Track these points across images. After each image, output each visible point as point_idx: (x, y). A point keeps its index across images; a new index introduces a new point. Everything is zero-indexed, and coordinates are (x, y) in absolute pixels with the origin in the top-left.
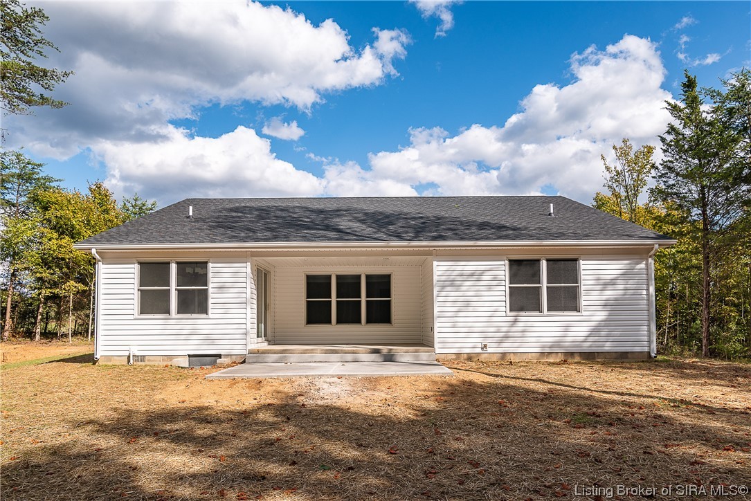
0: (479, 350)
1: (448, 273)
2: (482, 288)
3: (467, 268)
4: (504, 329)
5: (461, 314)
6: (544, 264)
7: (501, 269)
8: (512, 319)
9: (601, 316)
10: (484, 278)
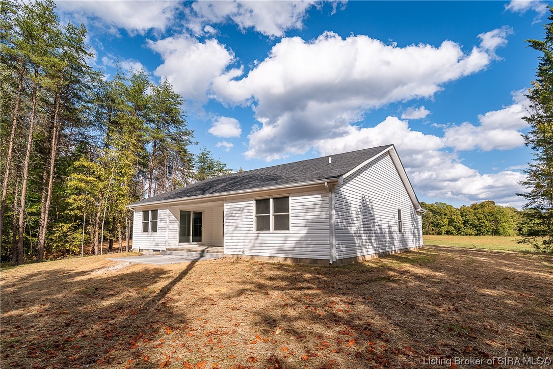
0: (241, 253)
1: (230, 210)
2: (244, 217)
3: (238, 206)
4: (253, 241)
5: (235, 232)
6: (271, 201)
7: (252, 205)
8: (256, 235)
9: (303, 233)
10: (244, 211)
